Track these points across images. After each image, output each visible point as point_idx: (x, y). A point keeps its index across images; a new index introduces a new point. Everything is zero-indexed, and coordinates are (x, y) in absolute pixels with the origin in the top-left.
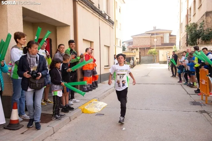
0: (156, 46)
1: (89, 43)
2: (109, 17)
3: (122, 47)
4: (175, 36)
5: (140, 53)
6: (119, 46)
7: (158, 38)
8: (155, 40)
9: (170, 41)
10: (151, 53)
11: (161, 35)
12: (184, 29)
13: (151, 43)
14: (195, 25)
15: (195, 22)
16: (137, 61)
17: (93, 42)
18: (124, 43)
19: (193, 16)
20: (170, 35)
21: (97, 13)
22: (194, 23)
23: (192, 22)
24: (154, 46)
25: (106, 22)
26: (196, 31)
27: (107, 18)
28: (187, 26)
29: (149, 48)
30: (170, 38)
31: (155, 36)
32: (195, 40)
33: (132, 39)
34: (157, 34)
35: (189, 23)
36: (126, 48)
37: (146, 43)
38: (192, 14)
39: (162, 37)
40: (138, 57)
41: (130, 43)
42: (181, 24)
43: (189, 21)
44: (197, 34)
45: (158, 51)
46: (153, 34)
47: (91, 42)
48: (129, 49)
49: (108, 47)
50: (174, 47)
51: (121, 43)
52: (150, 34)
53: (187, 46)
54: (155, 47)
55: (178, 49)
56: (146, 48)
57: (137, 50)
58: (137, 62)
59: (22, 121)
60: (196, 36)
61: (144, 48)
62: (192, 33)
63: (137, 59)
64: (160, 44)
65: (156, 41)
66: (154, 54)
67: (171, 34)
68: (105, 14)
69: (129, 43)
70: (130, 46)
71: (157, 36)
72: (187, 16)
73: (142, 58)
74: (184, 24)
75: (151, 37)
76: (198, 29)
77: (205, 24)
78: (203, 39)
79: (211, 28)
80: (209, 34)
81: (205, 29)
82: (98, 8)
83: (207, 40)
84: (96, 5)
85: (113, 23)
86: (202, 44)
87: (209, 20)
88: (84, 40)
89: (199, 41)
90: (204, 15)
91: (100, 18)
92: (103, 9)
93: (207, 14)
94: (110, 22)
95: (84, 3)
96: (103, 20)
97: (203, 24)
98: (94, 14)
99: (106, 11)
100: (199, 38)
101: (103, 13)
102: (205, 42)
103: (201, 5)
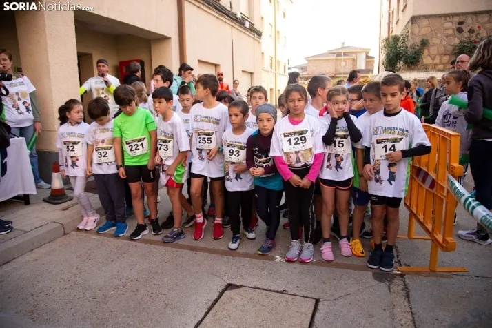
0: (344, 74)
1: (214, 68)
2: (251, 24)
3: (287, 74)
4: (373, 58)
6: (283, 73)
7: (347, 61)
8: (343, 63)
9: (366, 65)
11: (353, 56)
13: (336, 69)
14: (396, 39)
15: (398, 34)
17: (219, 65)
19: (396, 24)
20: (367, 57)
21: (227, 17)
22: (396, 35)
23: (394, 34)
24: (340, 74)
25: (245, 32)
27: (247, 25)
30: (367, 61)
31: (342, 57)
32: (395, 64)
33: (306, 62)
34: (345, 54)
35: (390, 37)
37: (329, 69)
38: (395, 21)
39: (353, 60)
43: (391, 31)
44: (398, 54)
46: (339, 54)
47: (216, 66)
49: (251, 74)
51: (287, 68)
52: (335, 53)
54: (342, 76)
60: (396, 56)
65: (344, 66)
67: (369, 55)
68: (244, 19)
69: (302, 69)
71: (346, 57)
72: (389, 24)
75: (336, 59)
76: (400, 44)
77: (409, 38)
78: (406, 62)
79: (419, 43)
80: (415, 53)
81: (409, 44)
82: (229, 8)
83: (411, 63)
85: (259, 34)
86: (404, 69)
87: (416, 30)
88: (200, 61)
89: (401, 64)
90: (409, 22)
91: (233, 25)
92: (240, 11)
93: (414, 19)
94: (254, 32)
96: (239, 29)
97: (407, 37)
98: (222, 18)
99: (246, 14)
100: (400, 60)
101: (239, 16)
102: (409, 66)
103: (406, 6)
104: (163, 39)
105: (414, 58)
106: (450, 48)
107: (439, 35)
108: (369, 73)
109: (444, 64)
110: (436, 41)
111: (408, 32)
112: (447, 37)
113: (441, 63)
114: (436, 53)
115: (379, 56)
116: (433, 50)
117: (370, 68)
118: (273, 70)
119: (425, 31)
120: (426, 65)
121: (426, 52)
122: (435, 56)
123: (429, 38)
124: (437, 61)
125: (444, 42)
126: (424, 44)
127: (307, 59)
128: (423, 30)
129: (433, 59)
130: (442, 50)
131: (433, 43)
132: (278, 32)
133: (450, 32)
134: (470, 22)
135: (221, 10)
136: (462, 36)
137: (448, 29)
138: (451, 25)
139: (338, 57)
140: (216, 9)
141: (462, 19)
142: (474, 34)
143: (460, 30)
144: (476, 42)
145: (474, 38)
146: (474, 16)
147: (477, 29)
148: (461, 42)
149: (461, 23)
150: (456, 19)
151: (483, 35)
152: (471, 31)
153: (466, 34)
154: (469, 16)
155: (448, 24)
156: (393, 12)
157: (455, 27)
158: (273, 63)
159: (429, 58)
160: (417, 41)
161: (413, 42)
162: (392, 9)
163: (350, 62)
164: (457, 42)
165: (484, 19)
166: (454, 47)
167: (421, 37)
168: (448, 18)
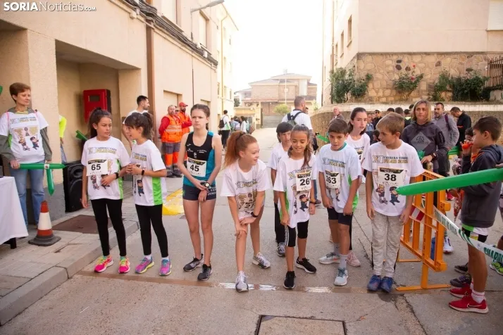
0: (287, 100)
1: (176, 97)
2: (209, 54)
3: (233, 100)
4: (316, 85)
5: (262, 110)
6: (229, 99)
7: (290, 88)
8: (286, 90)
9: (308, 92)
10: (279, 111)
11: (296, 83)
12: (328, 76)
13: (279, 95)
14: (343, 72)
15: (343, 67)
16: (256, 123)
17: (181, 95)
18: (237, 94)
19: (341, 57)
20: (309, 84)
21: (189, 48)
22: (341, 68)
23: (338, 66)
25: (203, 61)
26: (343, 81)
27: (206, 55)
28: (332, 72)
29: (277, 103)
30: (308, 88)
31: (286, 84)
32: (343, 95)
33: (251, 87)
34: (288, 81)
35: (335, 69)
36: (240, 101)
37: (272, 95)
38: (339, 55)
39: (296, 86)
40: (259, 117)
41: (246, 94)
42: (324, 68)
43: (335, 64)
44: (345, 86)
45: (290, 109)
46: (282, 81)
47: (178, 95)
48: (245, 103)
49: (208, 102)
50: (313, 102)
52: (278, 80)
53: (332, 103)
54: (285, 101)
55: (319, 106)
56: (272, 103)
57: (258, 105)
58: (257, 125)
60: (344, 88)
61: (269, 103)
62: (338, 83)
63: (257, 119)
65: (287, 92)
66: (284, 112)
67: (310, 82)
68: (203, 49)
70: (247, 99)
71: (289, 84)
72: (332, 56)
73: (265, 118)
74: (329, 69)
75: (279, 86)
76: (347, 77)
77: (356, 72)
78: (353, 94)
79: (365, 78)
80: (361, 86)
81: (356, 78)
82: (190, 39)
83: (359, 95)
84: (187, 34)
85: (216, 64)
86: (351, 101)
87: (362, 65)
88: (165, 91)
89: (348, 95)
90: (354, 58)
91: (193, 55)
92: (199, 41)
93: (359, 56)
94: (211, 61)
95: (166, 31)
96: (199, 58)
97: (354, 71)
98: (184, 48)
99: (204, 44)
100: (348, 92)
101: (199, 46)
102: (356, 98)
103: (351, 42)
104: (133, 69)
105: (361, 91)
106: (391, 83)
107: (382, 71)
108: (312, 100)
109: (387, 97)
110: (379, 76)
111: (354, 67)
112: (388, 73)
113: (384, 96)
114: (379, 87)
115: (323, 87)
116: (377, 84)
117: (312, 94)
118: (220, 95)
119: (369, 66)
120: (371, 97)
121: (370, 85)
122: (379, 90)
123: (373, 73)
124: (381, 94)
125: (386, 78)
126: (369, 78)
127: (250, 84)
128: (366, 66)
129: (377, 92)
130: (385, 84)
131: (377, 78)
132: (225, 58)
133: (391, 68)
134: (406, 62)
135: (184, 41)
136: (401, 73)
137: (388, 66)
138: (391, 63)
139: (281, 84)
140: (180, 39)
141: (400, 58)
142: (410, 72)
143: (399, 68)
144: (412, 79)
145: (410, 75)
146: (409, 57)
147: (412, 68)
148: (400, 78)
149: (399, 61)
150: (395, 58)
151: (418, 72)
152: (408, 69)
153: (403, 71)
154: (405, 55)
155: (389, 62)
156: (337, 46)
157: (395, 64)
158: (221, 89)
159: (373, 91)
160: (363, 76)
161: (359, 76)
162: (335, 43)
163: (292, 88)
164: (396, 77)
165: (417, 59)
166: (395, 82)
167: (366, 72)
168: (388, 56)
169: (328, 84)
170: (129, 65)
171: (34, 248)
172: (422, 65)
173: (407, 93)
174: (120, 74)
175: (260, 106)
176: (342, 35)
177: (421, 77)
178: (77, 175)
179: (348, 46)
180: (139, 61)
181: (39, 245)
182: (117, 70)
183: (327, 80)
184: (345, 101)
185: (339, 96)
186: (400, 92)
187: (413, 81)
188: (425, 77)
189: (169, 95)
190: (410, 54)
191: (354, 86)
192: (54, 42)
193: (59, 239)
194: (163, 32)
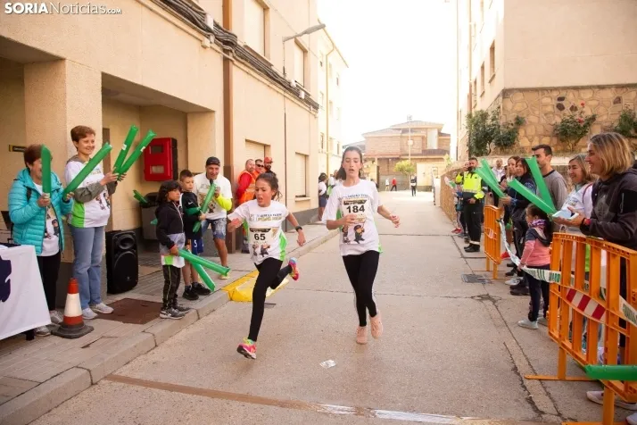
0: (412, 155)
1: (263, 149)
2: (307, 94)
4: (449, 135)
5: (378, 167)
6: (336, 154)
7: (415, 139)
8: (410, 142)
9: (439, 144)
10: (401, 170)
11: (422, 133)
12: (464, 122)
13: (401, 148)
14: (484, 116)
15: (485, 110)
17: (269, 146)
19: (481, 96)
20: (440, 134)
21: (280, 86)
22: (481, 111)
23: (478, 109)
24: (408, 155)
25: (300, 103)
26: (484, 127)
27: (303, 95)
28: (470, 116)
29: (398, 159)
30: (439, 140)
31: (410, 134)
32: (484, 146)
33: (364, 139)
34: (413, 130)
35: (473, 112)
37: (392, 149)
38: (479, 93)
39: (423, 138)
40: (375, 177)
42: (459, 113)
43: (473, 105)
44: (487, 134)
45: (415, 166)
46: (405, 131)
47: (265, 146)
49: (306, 156)
50: (445, 157)
51: (341, 147)
52: (400, 129)
54: (410, 157)
56: (393, 159)
57: (373, 162)
59: (96, 318)
60: (485, 136)
61: (388, 159)
62: (478, 130)
64: (421, 152)
65: (412, 146)
66: (408, 171)
67: (442, 132)
68: (299, 89)
71: (414, 134)
72: (470, 97)
74: (465, 112)
75: (401, 137)
76: (489, 122)
77: (501, 114)
78: (498, 144)
79: (513, 122)
80: (509, 133)
81: (501, 122)
82: (282, 75)
83: (506, 145)
84: (277, 68)
85: (316, 107)
86: (495, 153)
87: (509, 105)
88: (247, 141)
89: (491, 146)
90: (499, 96)
91: (286, 95)
92: (294, 77)
93: (506, 93)
94: (309, 104)
95: (249, 65)
96: (293, 99)
97: (498, 114)
98: (274, 87)
99: (300, 81)
100: (490, 141)
101: (294, 84)
102: (502, 149)
103: (494, 76)
104: (205, 112)
105: (509, 139)
106: (550, 129)
107: (537, 113)
108: (444, 154)
110: (532, 119)
111: (499, 107)
112: (546, 114)
114: (533, 133)
115: (458, 138)
116: (531, 130)
117: (444, 147)
118: (325, 149)
119: (519, 107)
120: (523, 148)
121: (522, 132)
122: (533, 137)
123: (525, 116)
125: (542, 121)
126: (519, 122)
127: (364, 135)
128: (516, 107)
129: (531, 141)
130: (541, 130)
131: (531, 122)
132: (331, 102)
133: (549, 109)
134: (571, 99)
135: (274, 78)
136: (564, 114)
137: (546, 105)
138: (549, 101)
139: (404, 135)
140: (268, 75)
141: (563, 94)
142: (577, 113)
143: (561, 107)
144: (580, 122)
145: (577, 117)
146: (576, 92)
147: (579, 106)
148: (563, 121)
149: (561, 99)
150: (555, 94)
151: (588, 113)
152: (573, 108)
153: (567, 111)
154: (569, 91)
155: (546, 100)
156: (475, 82)
157: (555, 102)
158: (325, 141)
159: (526, 139)
160: (511, 119)
161: (506, 119)
162: (473, 79)
163: (418, 141)
164: (558, 120)
165: (587, 95)
166: (555, 127)
167: (515, 115)
168: (546, 92)
169: (464, 133)
170: (200, 107)
171: (57, 340)
172: (594, 103)
173: (574, 141)
174: (189, 117)
175: (376, 163)
176: (483, 68)
177: (593, 118)
178: (124, 246)
179: (490, 82)
180: (214, 101)
181: (63, 337)
182: (184, 113)
183: (463, 126)
184: (487, 154)
185: (478, 147)
186: (562, 141)
187: (582, 125)
188: (598, 119)
189: (253, 147)
190: (576, 88)
191: (499, 133)
192: (100, 76)
193: (92, 329)
194: (246, 65)
